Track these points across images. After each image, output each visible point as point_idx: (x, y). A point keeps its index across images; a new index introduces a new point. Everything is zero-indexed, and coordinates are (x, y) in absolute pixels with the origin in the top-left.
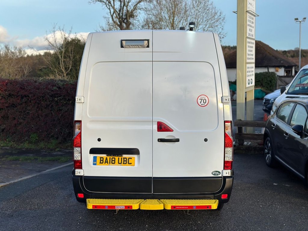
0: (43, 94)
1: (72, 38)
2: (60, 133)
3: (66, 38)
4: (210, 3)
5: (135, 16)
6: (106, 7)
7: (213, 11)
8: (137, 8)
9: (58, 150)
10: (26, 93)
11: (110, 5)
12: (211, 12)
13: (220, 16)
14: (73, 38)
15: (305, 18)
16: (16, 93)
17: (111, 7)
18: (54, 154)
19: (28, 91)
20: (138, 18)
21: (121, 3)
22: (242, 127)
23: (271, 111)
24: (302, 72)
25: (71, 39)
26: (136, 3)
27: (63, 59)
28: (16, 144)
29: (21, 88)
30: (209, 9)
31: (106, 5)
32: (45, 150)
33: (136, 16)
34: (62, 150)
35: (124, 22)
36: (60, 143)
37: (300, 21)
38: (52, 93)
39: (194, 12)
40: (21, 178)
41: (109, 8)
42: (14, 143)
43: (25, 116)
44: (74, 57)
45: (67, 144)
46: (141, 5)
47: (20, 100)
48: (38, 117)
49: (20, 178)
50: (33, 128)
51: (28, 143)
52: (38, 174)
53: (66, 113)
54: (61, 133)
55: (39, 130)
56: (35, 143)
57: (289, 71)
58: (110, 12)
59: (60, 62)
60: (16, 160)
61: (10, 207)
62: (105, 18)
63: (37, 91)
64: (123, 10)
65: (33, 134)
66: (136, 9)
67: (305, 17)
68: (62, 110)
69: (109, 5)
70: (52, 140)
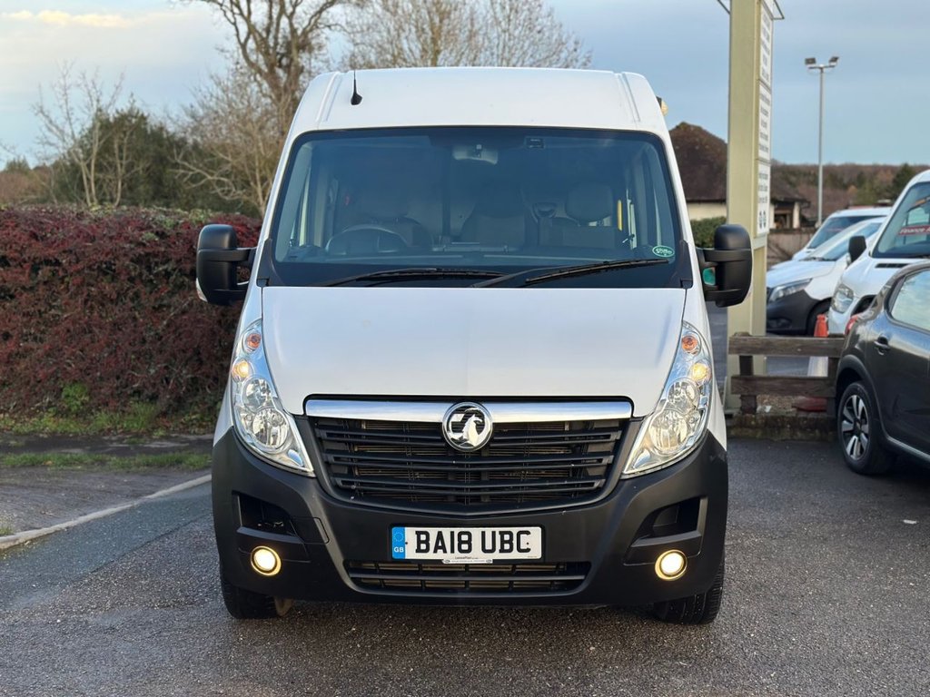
0: (107, 255)
1: (120, 110)
2: (165, 382)
3: (100, 110)
4: (544, 11)
5: (316, 47)
6: (224, 19)
7: (555, 37)
8: (320, 24)
9: (162, 437)
10: (51, 251)
11: (236, 10)
12: (549, 38)
13: (575, 50)
14: (122, 110)
15: (835, 59)
16: (16, 251)
17: (240, 20)
18: (149, 447)
19: (58, 245)
20: (324, 55)
21: (271, 7)
22: (751, 357)
23: (831, 309)
24: (913, 191)
25: (117, 112)
26: (318, 9)
27: (93, 175)
28: (12, 418)
29: (34, 236)
30: (542, 29)
31: (225, 12)
32: (114, 435)
33: (320, 47)
34: (174, 435)
35: (280, 66)
36: (164, 414)
37: (822, 66)
38: (141, 251)
39: (499, 37)
40: (85, 514)
41: (233, 20)
42: (7, 415)
43: (43, 328)
44: (130, 167)
45: (187, 418)
46: (332, 16)
47: (29, 275)
48: (90, 332)
49: (81, 515)
50: (69, 369)
51: (54, 416)
52: (136, 503)
53: (185, 317)
54: (168, 382)
55: (89, 374)
56: (77, 415)
57: (785, 216)
58: (235, 32)
59: (83, 185)
60: (33, 465)
61: (92, 604)
62: (222, 51)
63: (86, 247)
64: (277, 30)
65: (71, 386)
66: (317, 27)
67: (836, 55)
68: (169, 306)
69: (232, 11)
70: (137, 405)
